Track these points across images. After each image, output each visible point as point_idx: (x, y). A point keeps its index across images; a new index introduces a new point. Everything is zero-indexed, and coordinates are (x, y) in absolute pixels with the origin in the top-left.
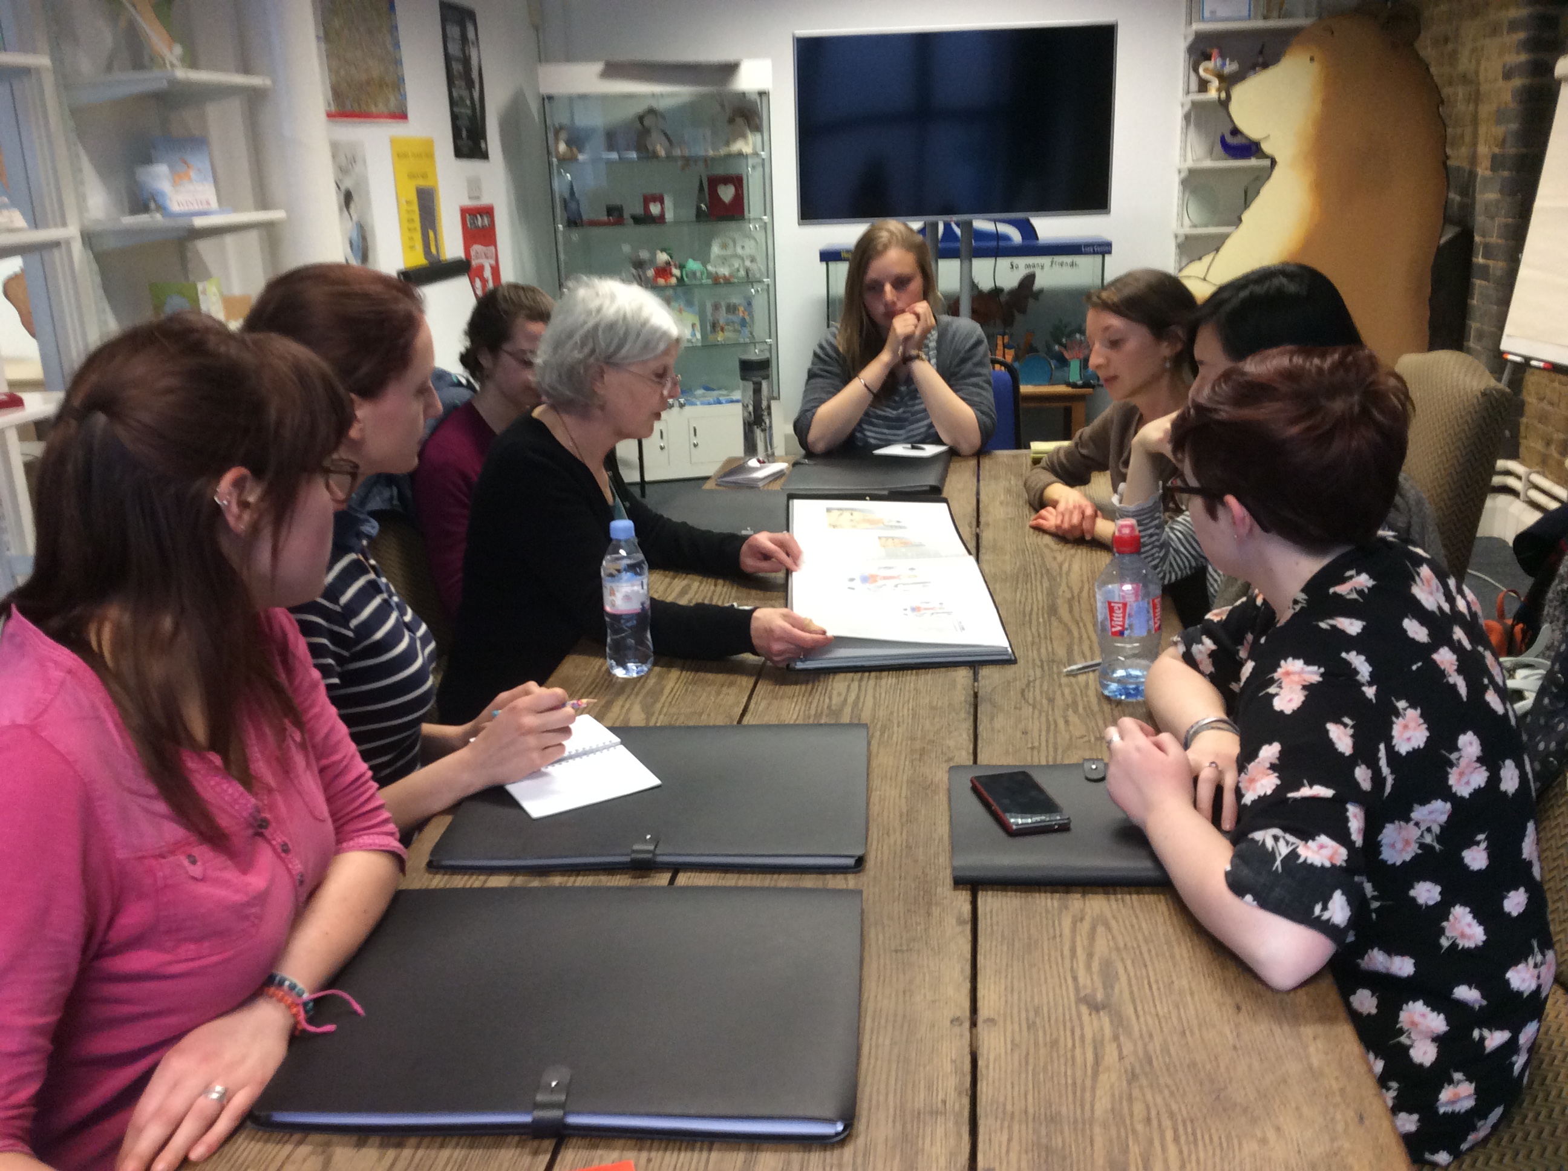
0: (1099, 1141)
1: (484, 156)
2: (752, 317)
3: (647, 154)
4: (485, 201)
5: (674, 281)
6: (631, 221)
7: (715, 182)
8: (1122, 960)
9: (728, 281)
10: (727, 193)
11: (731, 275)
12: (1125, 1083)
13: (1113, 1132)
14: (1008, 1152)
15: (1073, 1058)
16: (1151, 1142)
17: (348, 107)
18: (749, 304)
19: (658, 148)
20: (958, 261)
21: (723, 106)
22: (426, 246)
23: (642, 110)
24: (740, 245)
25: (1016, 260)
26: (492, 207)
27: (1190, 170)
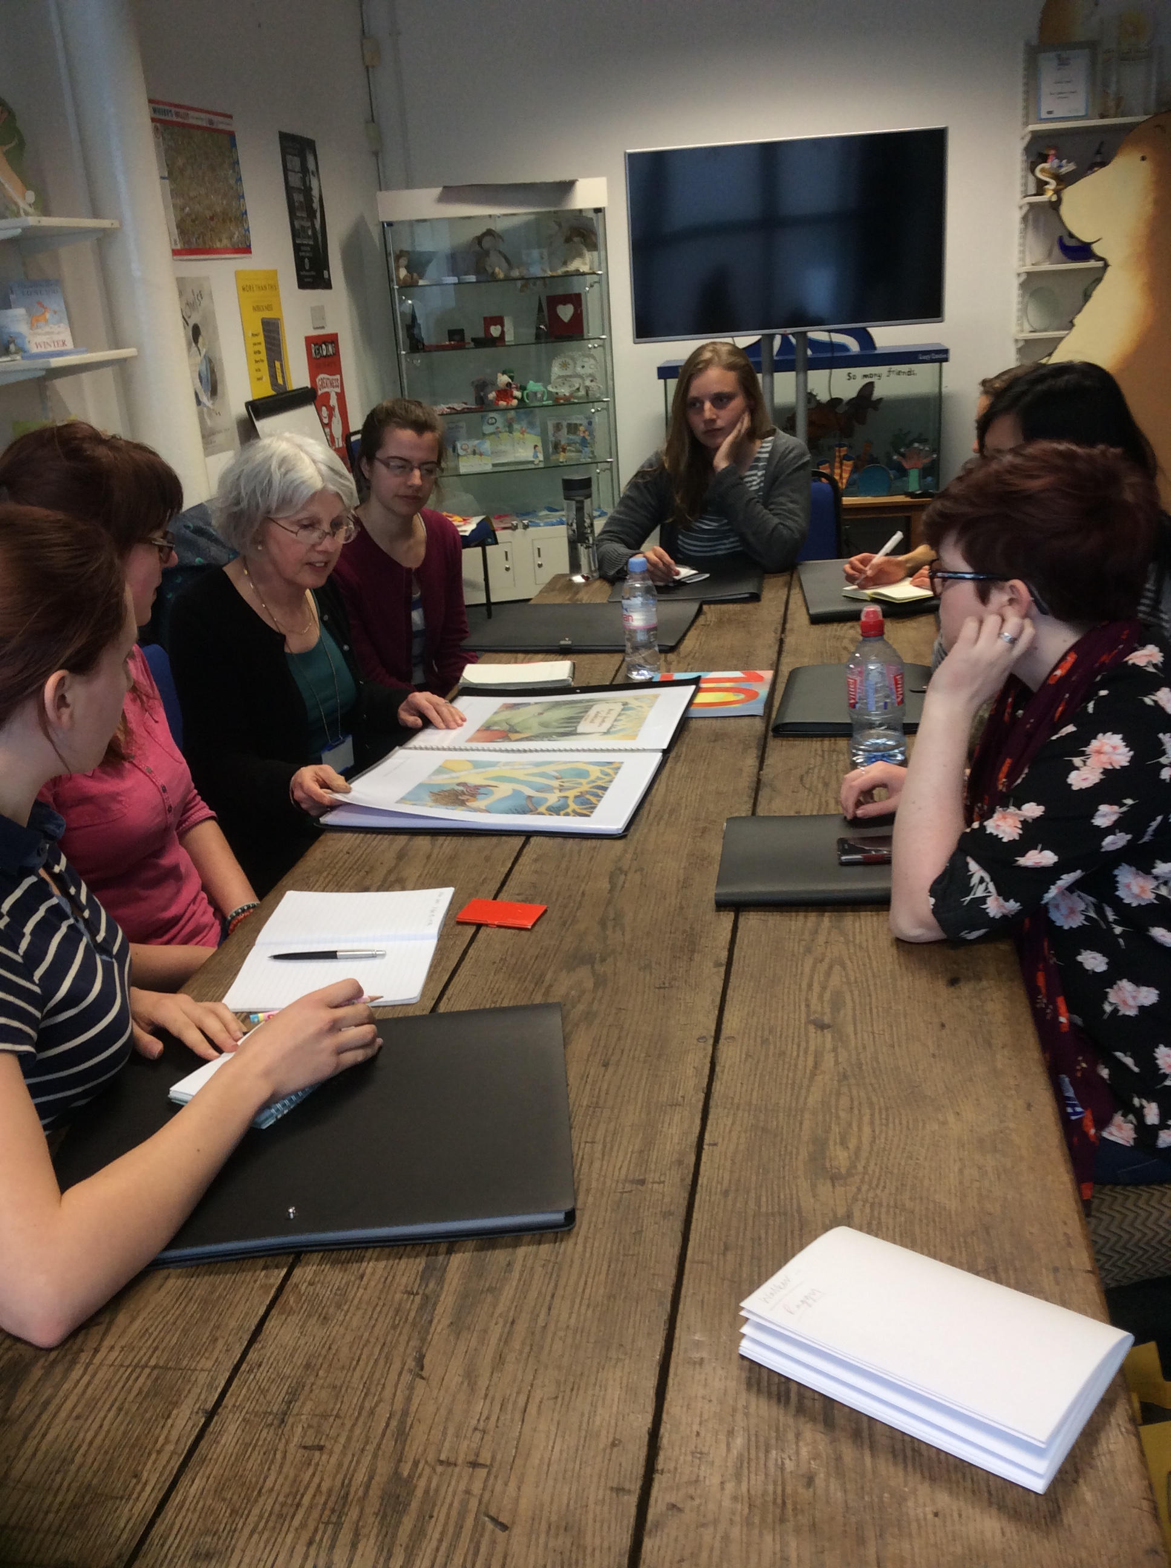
0: (806, 1125)
1: (327, 285)
2: (593, 436)
3: (486, 276)
4: (328, 331)
5: (515, 402)
6: (472, 345)
7: (555, 301)
8: (851, 992)
9: (568, 402)
10: (566, 312)
11: (572, 396)
12: (836, 1082)
13: (820, 1118)
14: (730, 1132)
15: (796, 1065)
16: (850, 1125)
17: (193, 245)
18: (590, 423)
19: (497, 270)
20: (794, 373)
21: (560, 225)
22: (273, 376)
23: (479, 233)
24: (579, 364)
25: (854, 371)
26: (336, 335)
27: (1028, 274)
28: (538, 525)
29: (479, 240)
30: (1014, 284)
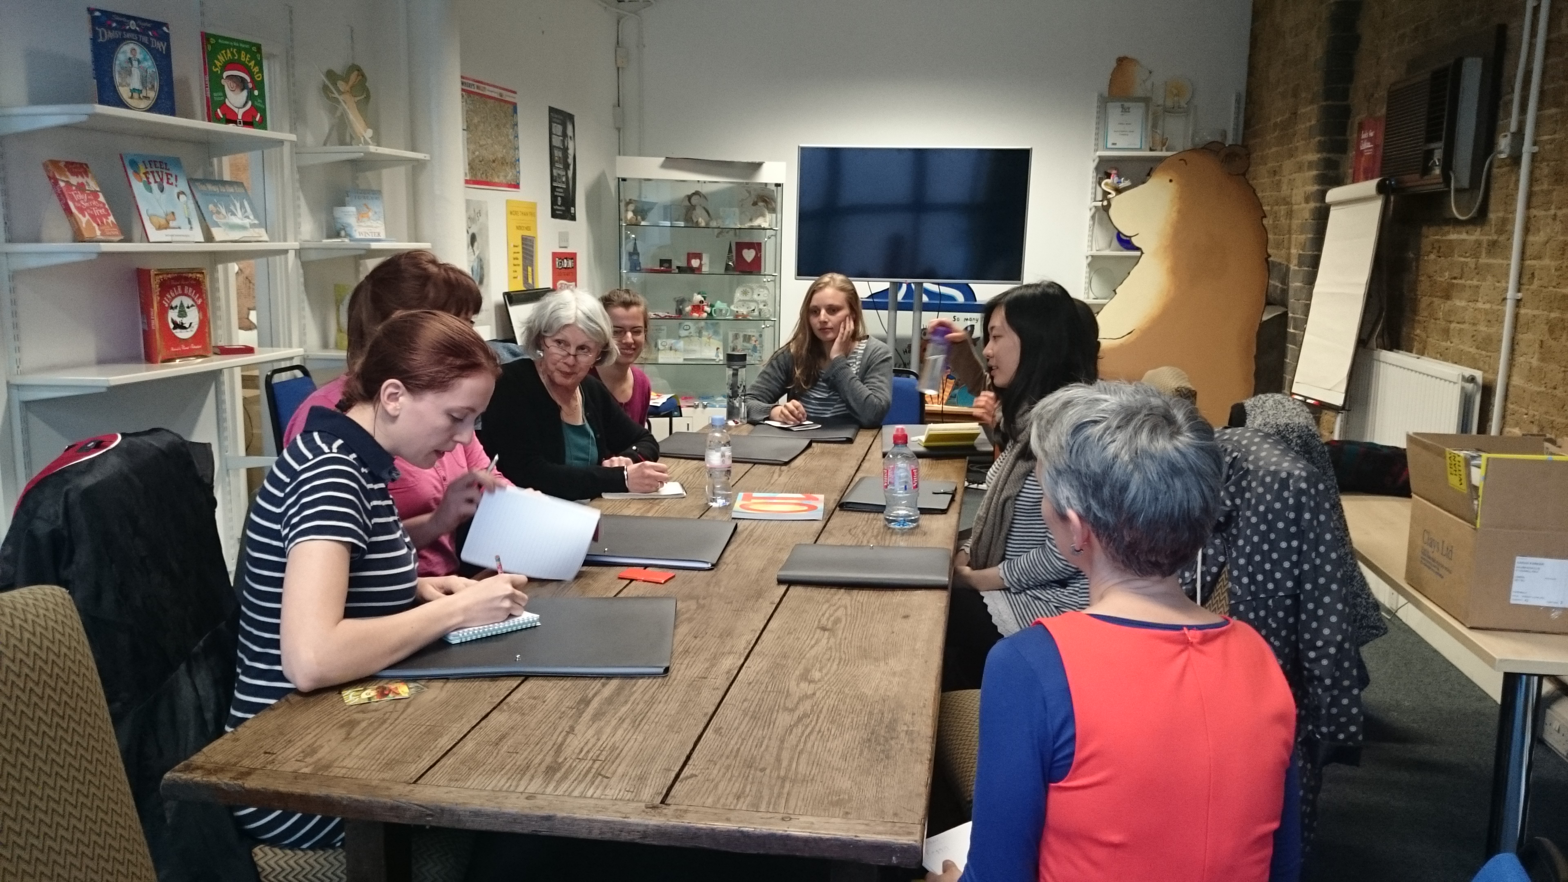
0: (802, 663)
1: (573, 218)
2: (762, 347)
3: (690, 223)
4: (570, 250)
5: (705, 315)
6: (677, 271)
7: (742, 246)
9: (745, 318)
10: (749, 255)
11: (748, 315)
12: (824, 650)
13: (811, 662)
15: (804, 643)
16: (826, 665)
17: (479, 178)
18: (761, 336)
19: (700, 220)
20: (911, 313)
21: (749, 192)
22: (526, 278)
23: (690, 192)
24: (756, 293)
25: (958, 315)
26: (575, 254)
27: (1092, 256)
28: (714, 406)
29: (689, 198)
30: (1085, 263)
